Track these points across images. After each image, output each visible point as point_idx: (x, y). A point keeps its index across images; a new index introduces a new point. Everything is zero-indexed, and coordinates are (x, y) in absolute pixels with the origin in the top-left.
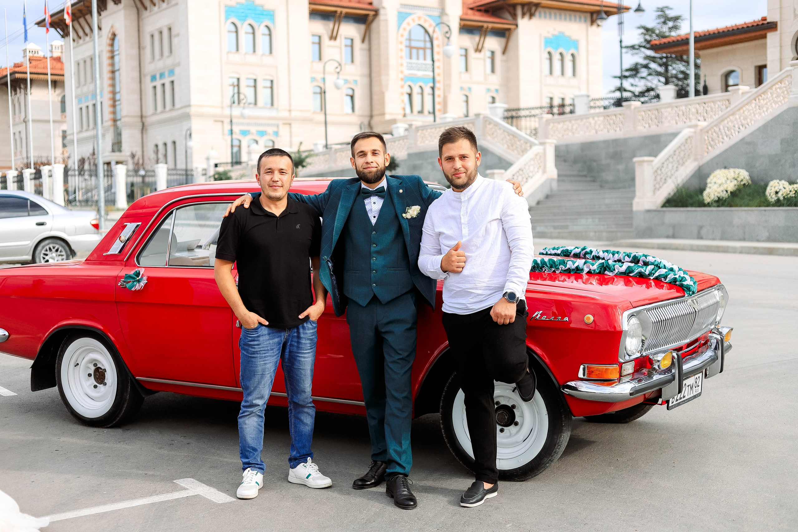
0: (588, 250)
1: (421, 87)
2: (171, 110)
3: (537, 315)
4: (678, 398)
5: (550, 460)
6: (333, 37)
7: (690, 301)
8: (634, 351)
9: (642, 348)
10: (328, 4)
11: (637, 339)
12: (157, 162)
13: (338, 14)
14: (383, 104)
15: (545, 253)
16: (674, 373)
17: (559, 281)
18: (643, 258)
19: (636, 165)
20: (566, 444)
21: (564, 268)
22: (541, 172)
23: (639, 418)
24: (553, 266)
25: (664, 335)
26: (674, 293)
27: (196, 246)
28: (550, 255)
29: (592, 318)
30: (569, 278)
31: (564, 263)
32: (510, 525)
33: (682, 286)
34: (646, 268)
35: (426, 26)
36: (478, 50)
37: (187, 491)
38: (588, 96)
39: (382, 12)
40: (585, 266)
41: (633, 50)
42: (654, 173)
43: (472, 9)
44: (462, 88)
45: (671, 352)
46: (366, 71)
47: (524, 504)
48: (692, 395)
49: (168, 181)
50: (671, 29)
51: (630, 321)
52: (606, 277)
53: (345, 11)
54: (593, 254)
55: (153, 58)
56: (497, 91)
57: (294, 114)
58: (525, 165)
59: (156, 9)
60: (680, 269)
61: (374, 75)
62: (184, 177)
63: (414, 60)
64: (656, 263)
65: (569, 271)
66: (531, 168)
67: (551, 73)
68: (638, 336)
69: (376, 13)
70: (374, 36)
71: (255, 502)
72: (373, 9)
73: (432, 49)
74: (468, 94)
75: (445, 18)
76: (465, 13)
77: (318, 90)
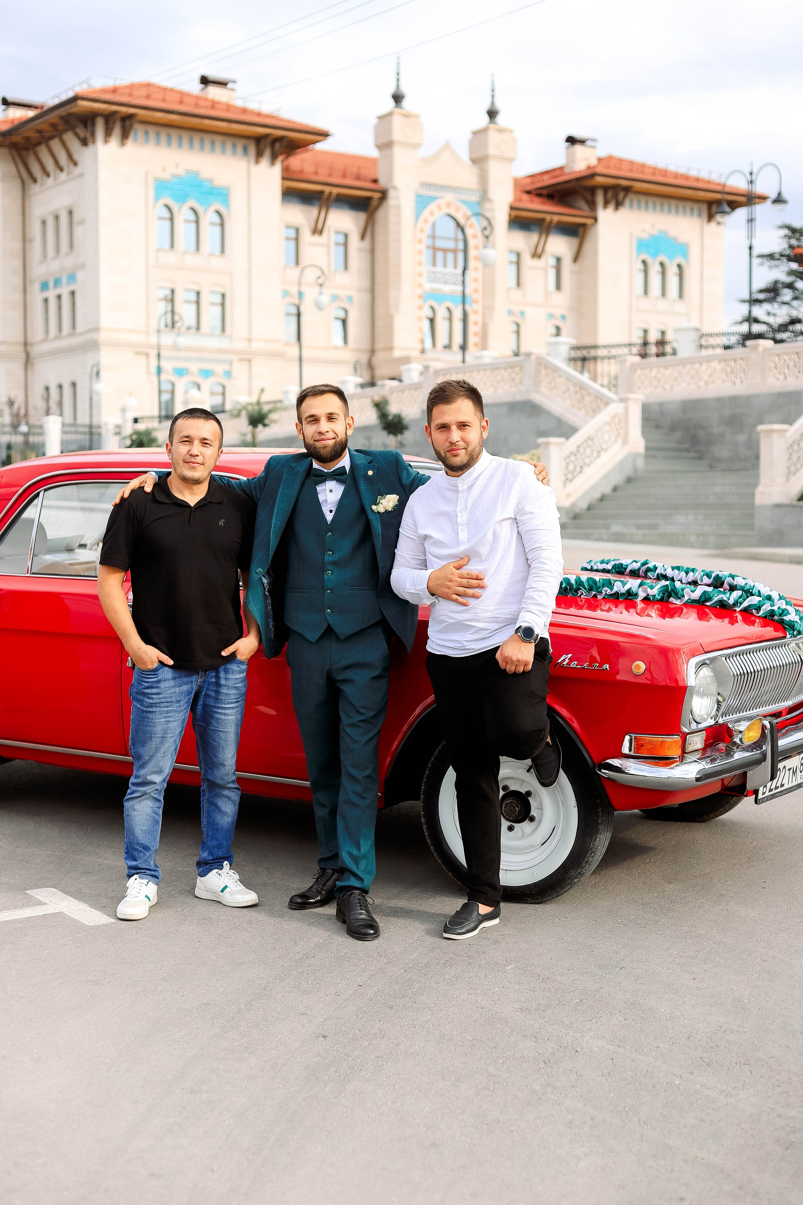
0: (651, 565)
1: (449, 309)
2: (70, 335)
3: (564, 660)
4: (773, 787)
5: (579, 873)
6: (317, 231)
7: (793, 644)
8: (705, 717)
9: (717, 712)
10: (312, 180)
11: (709, 699)
12: (48, 413)
13: (325, 196)
14: (390, 333)
15: (589, 567)
16: (764, 750)
17: (602, 610)
18: (729, 580)
19: (762, 436)
20: (604, 850)
21: (609, 591)
22: (620, 442)
23: (722, 815)
24: (594, 588)
25: (753, 694)
26: (769, 631)
27: (77, 544)
28: (597, 571)
29: (643, 666)
30: (616, 607)
31: (610, 584)
32: (512, 966)
33: (782, 622)
34: (730, 594)
35: (459, 216)
36: (536, 255)
37: (44, 907)
38: (697, 330)
39: (392, 194)
40: (640, 589)
41: (772, 261)
42: (788, 448)
43: (528, 192)
44: (510, 312)
45: (761, 719)
46: (366, 283)
47: (537, 937)
48: (795, 783)
49: (63, 443)
51: (699, 672)
52: (671, 606)
53: (335, 191)
54: (658, 571)
55: (45, 256)
56: (563, 317)
57: (256, 345)
58: (597, 431)
59: (50, 181)
60: (781, 598)
61: (378, 289)
62: (87, 437)
63: (439, 268)
64: (747, 588)
65: (617, 595)
66: (606, 437)
67: (646, 292)
68: (711, 695)
69: (384, 195)
70: (379, 229)
71: (143, 924)
72: (378, 189)
73: (465, 251)
74: (519, 321)
75: (487, 206)
76: (518, 199)
77: (293, 310)
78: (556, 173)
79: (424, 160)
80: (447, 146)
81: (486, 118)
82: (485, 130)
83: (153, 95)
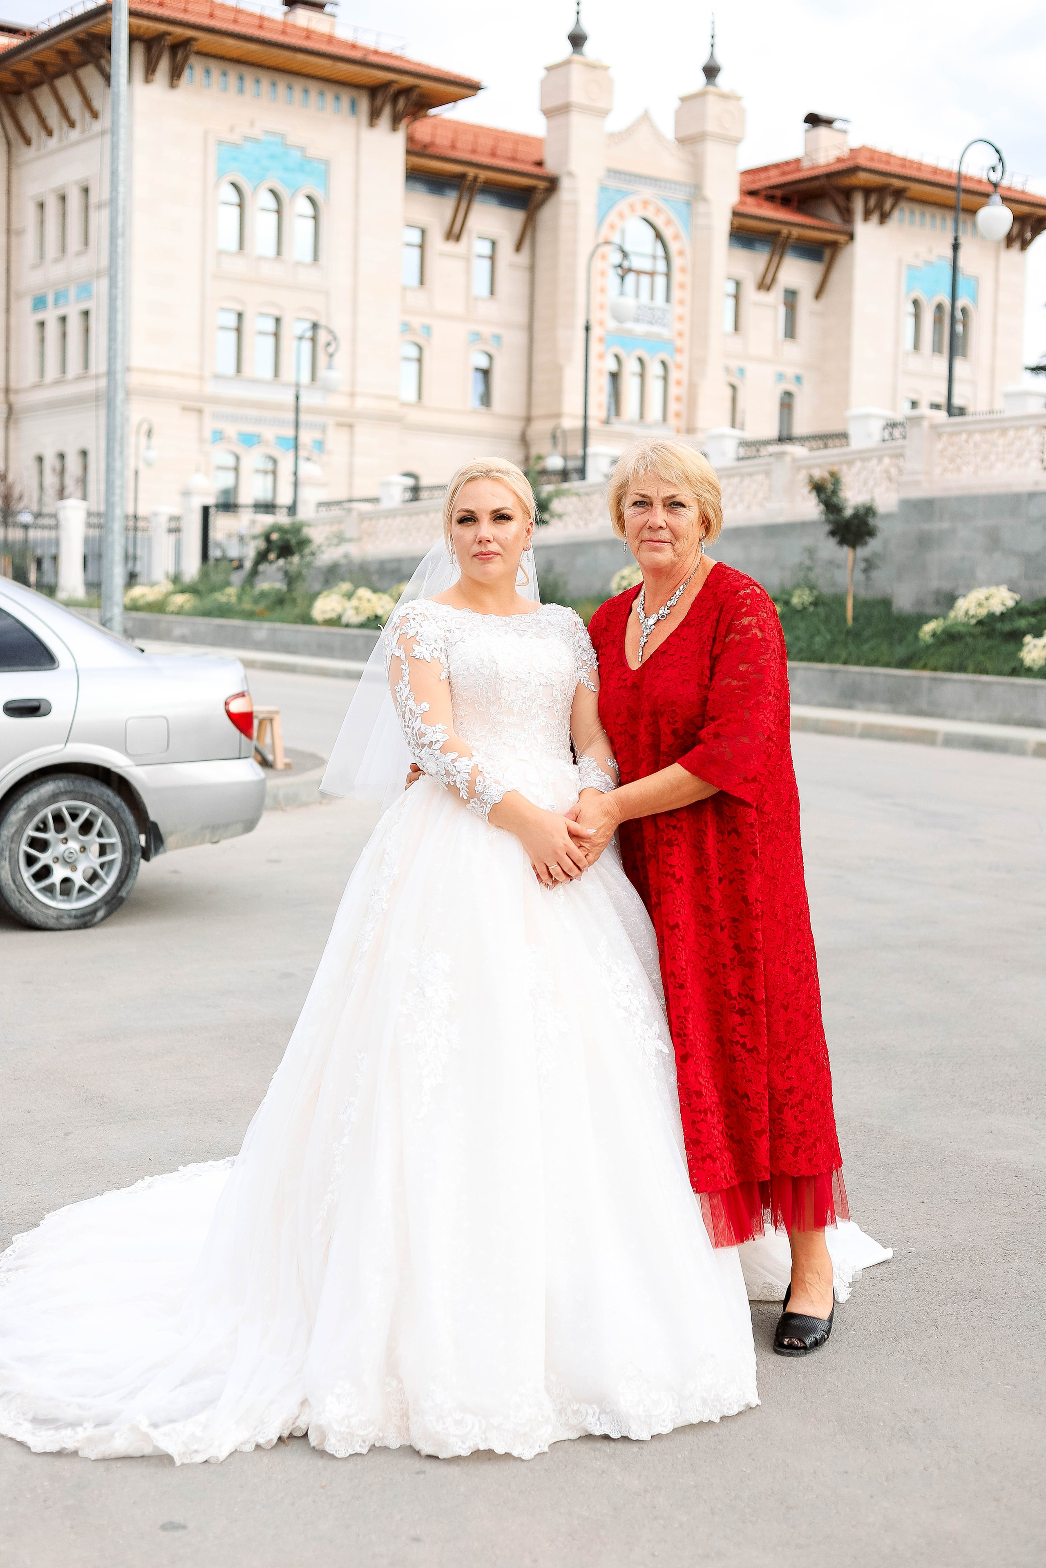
2: (79, 378)
6: (454, 234)
10: (448, 156)
13: (468, 183)
14: (557, 393)
35: (659, 222)
36: (765, 285)
39: (565, 184)
43: (752, 193)
44: (728, 370)
46: (520, 316)
53: (483, 175)
55: (42, 256)
56: (798, 379)
57: (361, 403)
59: (53, 143)
61: (538, 326)
62: (130, 534)
63: (630, 297)
67: (919, 346)
69: (552, 184)
70: (543, 235)
72: (545, 175)
73: (668, 275)
74: (736, 382)
75: (701, 208)
76: (742, 203)
77: (414, 352)
78: (786, 168)
79: (612, 135)
80: (646, 117)
81: (702, 77)
82: (701, 95)
83: (218, 13)
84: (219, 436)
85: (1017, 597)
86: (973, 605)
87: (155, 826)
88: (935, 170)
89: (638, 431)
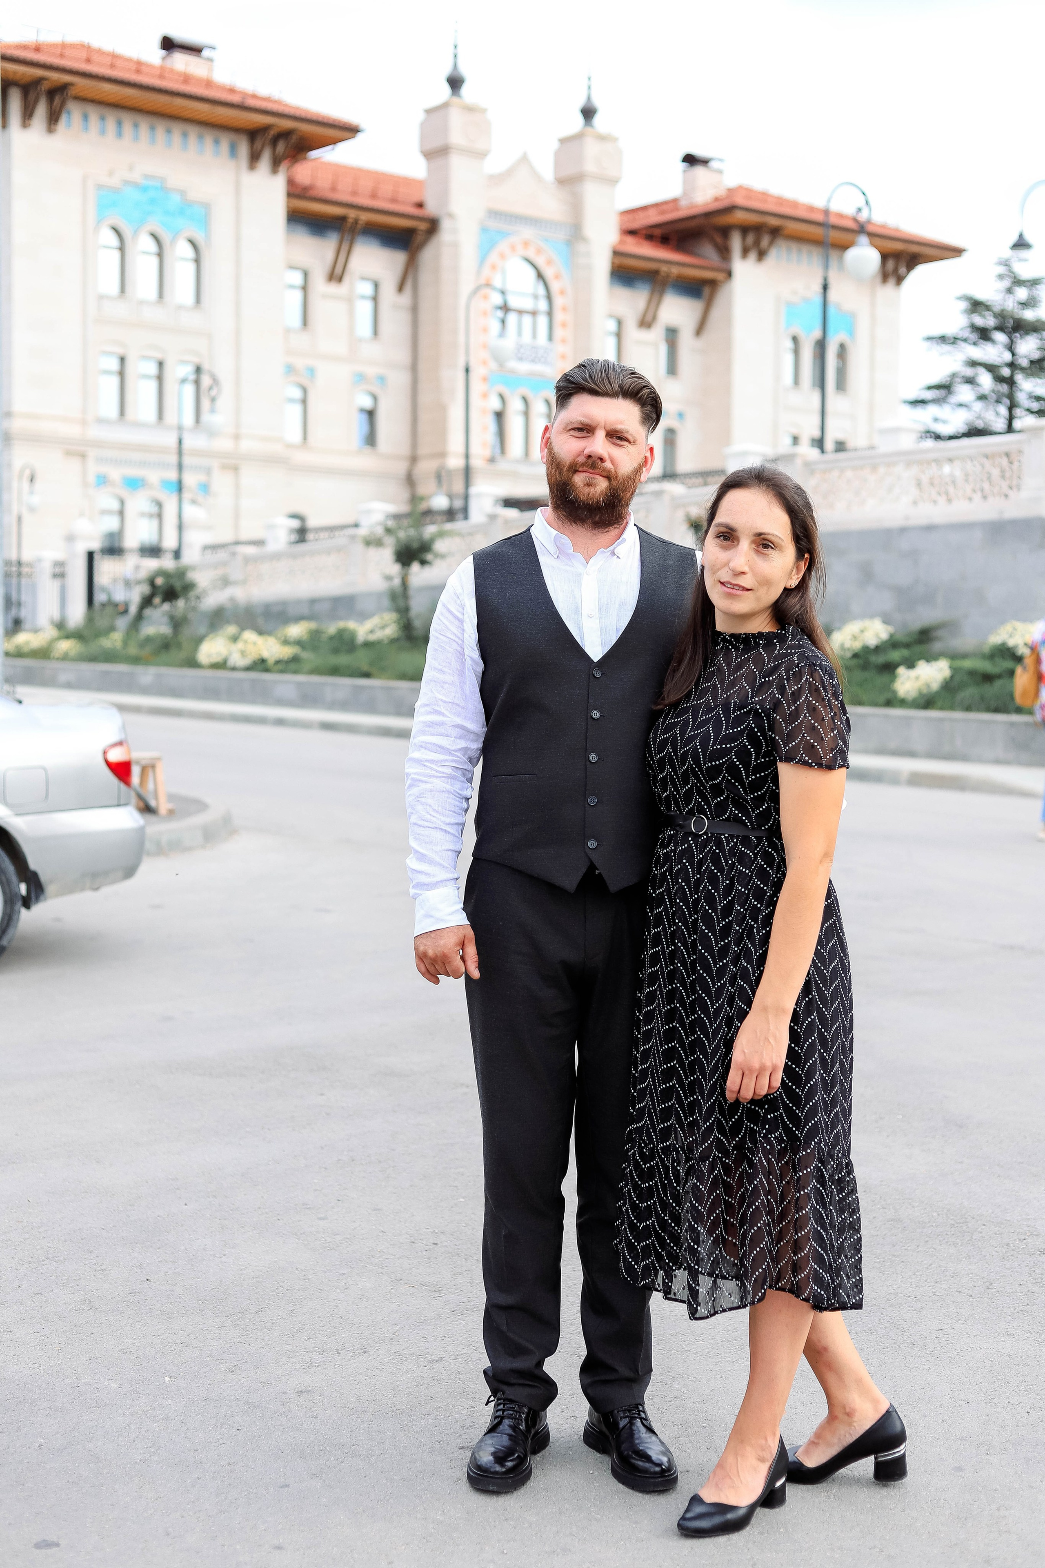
1: (525, 399)
6: (335, 276)
10: (329, 198)
13: (349, 225)
14: (442, 432)
35: (540, 262)
36: (646, 323)
39: (446, 225)
41: (944, 346)
43: (632, 233)
46: (402, 355)
50: (1024, 305)
53: (364, 217)
56: (681, 415)
57: (246, 445)
61: (422, 366)
63: (512, 338)
67: (796, 381)
69: (433, 226)
70: (425, 276)
72: (425, 217)
73: (550, 314)
75: (581, 247)
76: (621, 242)
77: (297, 394)
78: (665, 207)
79: (491, 177)
80: (524, 159)
81: (580, 119)
82: (578, 137)
83: (95, 57)
84: (103, 480)
85: (891, 629)
86: (849, 637)
87: (35, 875)
88: (811, 209)
89: (523, 469)
